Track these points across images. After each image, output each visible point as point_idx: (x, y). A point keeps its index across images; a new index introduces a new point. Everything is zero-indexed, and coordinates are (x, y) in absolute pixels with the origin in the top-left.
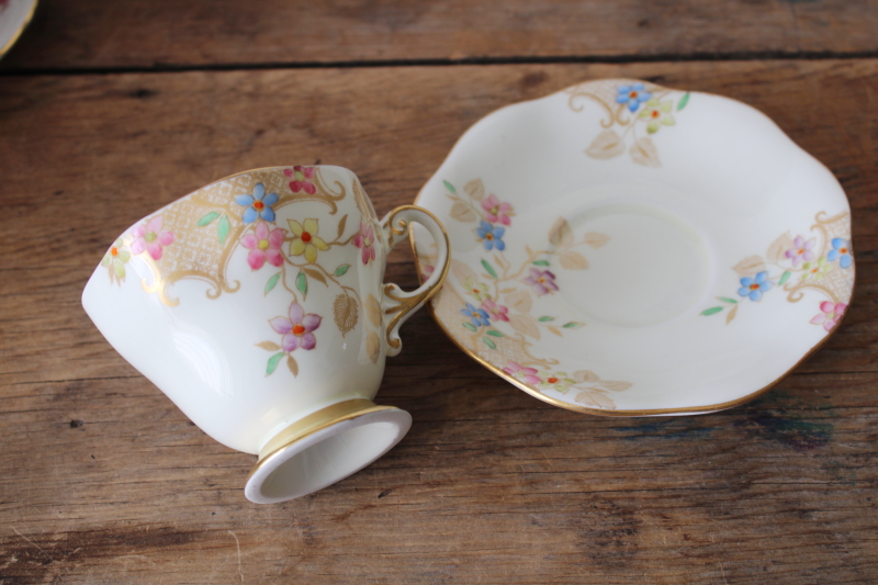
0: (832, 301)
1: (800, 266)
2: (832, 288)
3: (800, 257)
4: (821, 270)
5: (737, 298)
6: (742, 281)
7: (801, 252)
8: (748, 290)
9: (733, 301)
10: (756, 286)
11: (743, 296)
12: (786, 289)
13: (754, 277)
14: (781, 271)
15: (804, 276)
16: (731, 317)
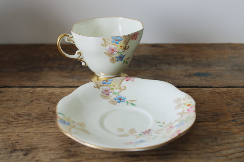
0: (125, 79)
1: (112, 91)
2: (121, 80)
3: (109, 91)
4: (114, 85)
5: (126, 102)
6: (119, 102)
7: (107, 91)
8: (122, 100)
9: (127, 102)
10: (120, 99)
11: (124, 101)
12: (121, 92)
13: (117, 101)
14: (114, 95)
15: (116, 88)
16: (133, 101)
